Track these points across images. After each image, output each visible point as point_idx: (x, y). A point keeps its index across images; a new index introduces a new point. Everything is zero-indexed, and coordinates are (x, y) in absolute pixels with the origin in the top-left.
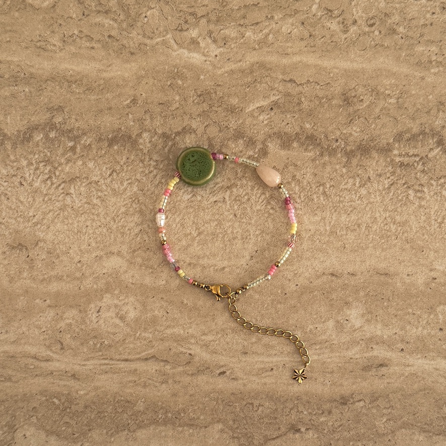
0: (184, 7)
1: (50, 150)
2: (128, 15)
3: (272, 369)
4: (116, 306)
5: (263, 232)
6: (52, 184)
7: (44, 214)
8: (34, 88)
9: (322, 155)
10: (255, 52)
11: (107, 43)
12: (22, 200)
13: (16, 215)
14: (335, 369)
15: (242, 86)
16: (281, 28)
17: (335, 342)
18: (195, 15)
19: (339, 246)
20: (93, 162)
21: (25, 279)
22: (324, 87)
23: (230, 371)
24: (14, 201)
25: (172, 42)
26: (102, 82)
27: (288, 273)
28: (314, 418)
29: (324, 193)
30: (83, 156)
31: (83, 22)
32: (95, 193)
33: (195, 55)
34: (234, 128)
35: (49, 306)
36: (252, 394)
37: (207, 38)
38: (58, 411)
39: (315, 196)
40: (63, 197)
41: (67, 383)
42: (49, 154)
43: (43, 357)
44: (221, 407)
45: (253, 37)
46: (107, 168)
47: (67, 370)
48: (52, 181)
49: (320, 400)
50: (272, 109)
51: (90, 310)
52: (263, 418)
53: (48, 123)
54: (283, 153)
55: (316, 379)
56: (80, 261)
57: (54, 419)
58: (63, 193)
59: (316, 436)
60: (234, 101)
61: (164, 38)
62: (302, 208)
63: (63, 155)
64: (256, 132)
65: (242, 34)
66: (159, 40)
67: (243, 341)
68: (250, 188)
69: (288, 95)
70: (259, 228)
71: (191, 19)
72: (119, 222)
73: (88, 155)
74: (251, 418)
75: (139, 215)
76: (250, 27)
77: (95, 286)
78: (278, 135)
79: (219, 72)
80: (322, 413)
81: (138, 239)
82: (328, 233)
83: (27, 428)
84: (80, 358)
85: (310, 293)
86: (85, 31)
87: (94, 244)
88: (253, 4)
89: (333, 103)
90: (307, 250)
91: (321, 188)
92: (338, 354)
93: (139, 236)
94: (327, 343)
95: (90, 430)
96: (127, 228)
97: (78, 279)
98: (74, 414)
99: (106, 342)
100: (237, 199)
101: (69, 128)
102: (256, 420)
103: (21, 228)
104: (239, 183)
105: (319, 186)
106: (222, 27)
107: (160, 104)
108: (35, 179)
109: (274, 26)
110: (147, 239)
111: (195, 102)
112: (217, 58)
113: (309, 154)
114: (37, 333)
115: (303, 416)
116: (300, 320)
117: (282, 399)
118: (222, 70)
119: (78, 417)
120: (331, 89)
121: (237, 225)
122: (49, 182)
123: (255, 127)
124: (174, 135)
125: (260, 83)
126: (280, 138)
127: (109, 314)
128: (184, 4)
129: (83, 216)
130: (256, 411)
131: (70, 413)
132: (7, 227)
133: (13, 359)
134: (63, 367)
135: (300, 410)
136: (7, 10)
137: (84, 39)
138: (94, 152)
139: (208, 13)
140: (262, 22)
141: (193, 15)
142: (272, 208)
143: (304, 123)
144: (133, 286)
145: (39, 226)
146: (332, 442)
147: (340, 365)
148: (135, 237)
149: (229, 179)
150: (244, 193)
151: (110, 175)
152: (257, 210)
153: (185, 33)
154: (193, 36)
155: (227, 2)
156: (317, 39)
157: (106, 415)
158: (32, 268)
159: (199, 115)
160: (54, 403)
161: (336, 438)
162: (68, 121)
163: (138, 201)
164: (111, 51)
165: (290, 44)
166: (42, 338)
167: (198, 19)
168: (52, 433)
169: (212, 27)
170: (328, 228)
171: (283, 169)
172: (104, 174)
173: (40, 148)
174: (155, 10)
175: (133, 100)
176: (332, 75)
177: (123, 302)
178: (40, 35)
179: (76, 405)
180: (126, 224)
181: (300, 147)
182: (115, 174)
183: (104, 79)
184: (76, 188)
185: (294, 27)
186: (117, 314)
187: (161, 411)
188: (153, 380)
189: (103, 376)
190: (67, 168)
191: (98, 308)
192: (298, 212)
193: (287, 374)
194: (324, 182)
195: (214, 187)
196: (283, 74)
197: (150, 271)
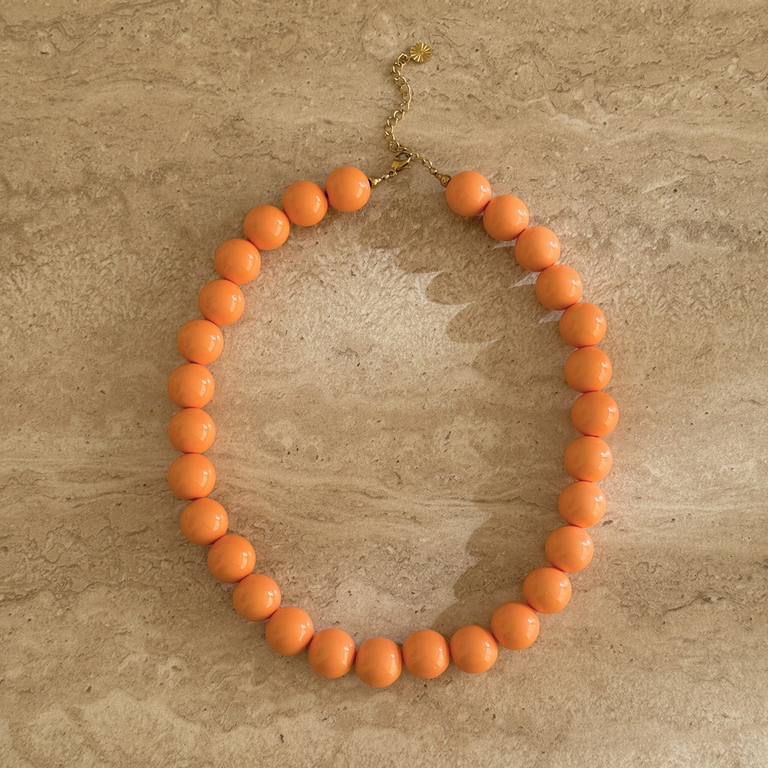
0: (565, 63)
1: (390, 233)
2: (494, 72)
3: (673, 520)
4: (470, 432)
5: (662, 344)
6: (392, 275)
7: (381, 312)
8: (372, 156)
9: (740, 250)
10: (654, 120)
11: (466, 103)
12: (353, 293)
13: (344, 313)
14: (756, 522)
15: (638, 161)
16: (689, 92)
17: (757, 488)
18: (578, 74)
19: (762, 365)
20: (445, 249)
21: (354, 393)
22: (743, 165)
23: (618, 520)
24: (343, 294)
25: (549, 105)
26: (458, 151)
27: (694, 397)
28: (729, 584)
29: (743, 298)
30: (431, 241)
31: (436, 78)
32: (445, 288)
33: (578, 121)
34: (627, 213)
35: (384, 429)
36: (647, 551)
37: (593, 101)
38: (394, 563)
39: (730, 302)
40: (405, 292)
41: (406, 528)
42: (388, 238)
43: (374, 493)
44: (606, 566)
45: (652, 102)
46: (462, 258)
47: (405, 511)
48: (391, 272)
49: (737, 561)
50: (675, 191)
51: (436, 436)
52: (661, 582)
53: (388, 200)
54: (689, 245)
55: (731, 534)
56: (424, 374)
57: (388, 573)
58: (405, 287)
59: (731, 608)
60: (628, 180)
61: (539, 100)
62: (714, 315)
63: (406, 240)
64: (654, 218)
65: (638, 98)
66: (531, 102)
67: (635, 483)
68: (646, 289)
69: (696, 174)
70: (657, 339)
71: (574, 79)
72: (476, 325)
73: (438, 241)
74: (645, 582)
75: (501, 318)
76: (649, 89)
77: (443, 406)
78: (684, 224)
79: (608, 144)
80: (740, 579)
81: (501, 347)
82: (747, 349)
83: (352, 582)
84: (422, 496)
85: (723, 424)
86: (439, 89)
87: (443, 353)
88: (654, 62)
89: (755, 185)
90: (720, 370)
91: (739, 292)
92: (760, 503)
93: (502, 344)
94: (746, 489)
95: (433, 589)
96: (486, 334)
97: (422, 395)
98: (413, 567)
99: (456, 478)
100: (629, 301)
101: (414, 206)
102: (652, 585)
103: (350, 329)
104: (632, 281)
105: (737, 289)
106: (613, 89)
107: (531, 180)
108: (370, 269)
109: (680, 89)
110: (511, 348)
111: (577, 179)
112: (606, 126)
113: (723, 248)
114: (367, 462)
115: (715, 581)
116: (710, 458)
117: (686, 560)
118: (612, 140)
119: (418, 571)
120: (753, 169)
121: (628, 334)
122: (387, 273)
123: (653, 213)
124: (549, 219)
125: (661, 158)
126: (686, 227)
127: (462, 442)
128: (565, 59)
129: (429, 316)
130: (652, 573)
131: (408, 565)
132: (333, 327)
133: (336, 493)
134: (400, 507)
135: (711, 574)
136: (342, 61)
137: (438, 98)
138: (446, 237)
139: (595, 72)
140: (664, 84)
141: (576, 73)
142: (675, 315)
143: (717, 210)
144: (493, 407)
145: (373, 327)
146: (752, 617)
147: (763, 517)
148: (496, 346)
149: (619, 276)
150: (638, 295)
151: (466, 267)
152: (655, 317)
153: (565, 95)
154: (576, 98)
155: (620, 59)
156: (735, 107)
157: (455, 570)
158: (362, 380)
159: (582, 196)
160: (388, 552)
161: (758, 611)
162: (414, 198)
163: (501, 300)
164: (471, 114)
165: (699, 112)
166: (374, 468)
167: (582, 78)
168: (386, 590)
169: (599, 88)
170: (748, 342)
171: (690, 266)
172: (458, 265)
173: (377, 230)
174: (527, 66)
175: (497, 175)
176: (753, 151)
177: (479, 427)
178: (382, 93)
179: (416, 555)
180: (485, 329)
181: (712, 239)
182: (472, 265)
183: (461, 148)
184: (422, 281)
185: (705, 91)
186: (471, 442)
187: (527, 568)
188: (517, 528)
189: (452, 521)
190: (412, 256)
191: (446, 434)
192: (709, 321)
193: (692, 527)
194: (744, 283)
195: (600, 285)
196: (691, 148)
197: (516, 388)
